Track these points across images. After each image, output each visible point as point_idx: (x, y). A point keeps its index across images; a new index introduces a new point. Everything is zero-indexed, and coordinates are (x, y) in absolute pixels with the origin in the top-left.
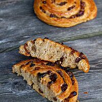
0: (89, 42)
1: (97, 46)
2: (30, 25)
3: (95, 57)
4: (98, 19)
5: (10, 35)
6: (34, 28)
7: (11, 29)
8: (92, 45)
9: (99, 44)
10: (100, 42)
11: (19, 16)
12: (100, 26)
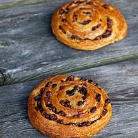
0: (117, 68)
1: (127, 73)
2: (48, 48)
3: (125, 87)
4: (129, 39)
5: (26, 62)
6: (53, 52)
7: (26, 53)
8: (120, 72)
9: (129, 70)
10: (130, 68)
11: (33, 36)
12: (130, 47)
